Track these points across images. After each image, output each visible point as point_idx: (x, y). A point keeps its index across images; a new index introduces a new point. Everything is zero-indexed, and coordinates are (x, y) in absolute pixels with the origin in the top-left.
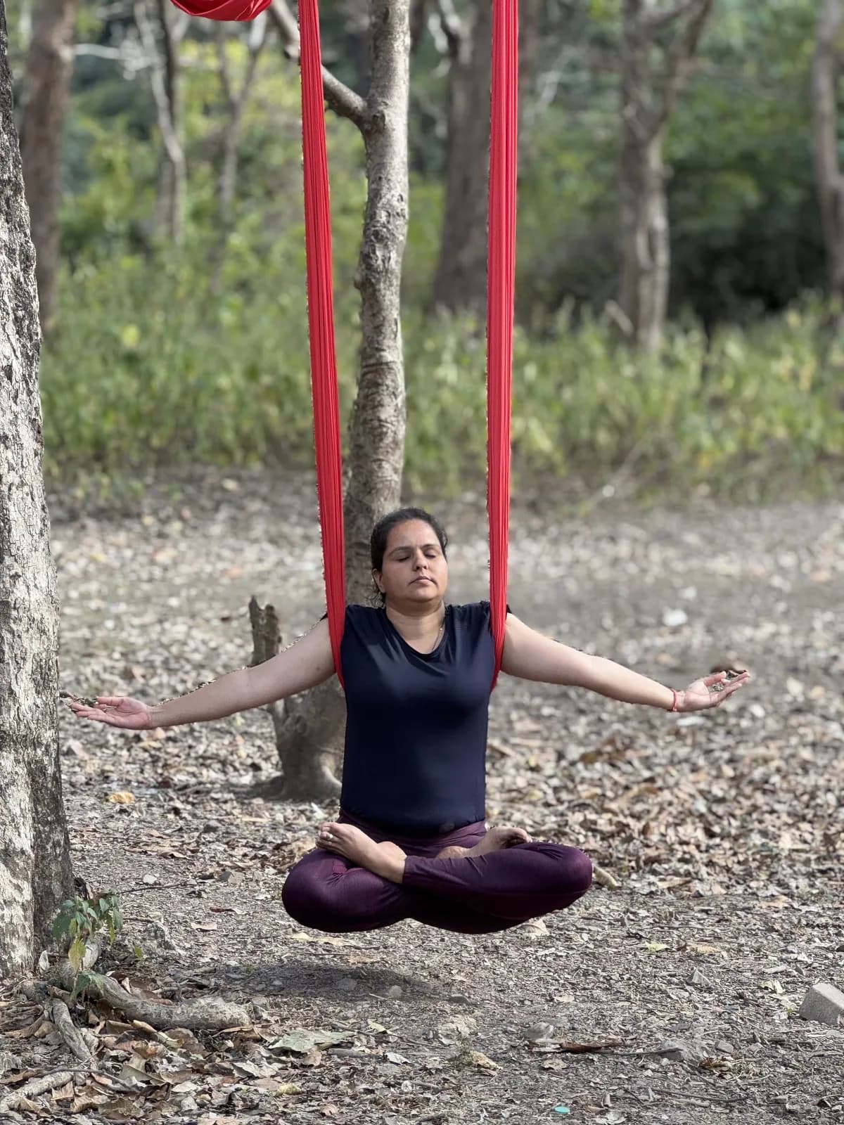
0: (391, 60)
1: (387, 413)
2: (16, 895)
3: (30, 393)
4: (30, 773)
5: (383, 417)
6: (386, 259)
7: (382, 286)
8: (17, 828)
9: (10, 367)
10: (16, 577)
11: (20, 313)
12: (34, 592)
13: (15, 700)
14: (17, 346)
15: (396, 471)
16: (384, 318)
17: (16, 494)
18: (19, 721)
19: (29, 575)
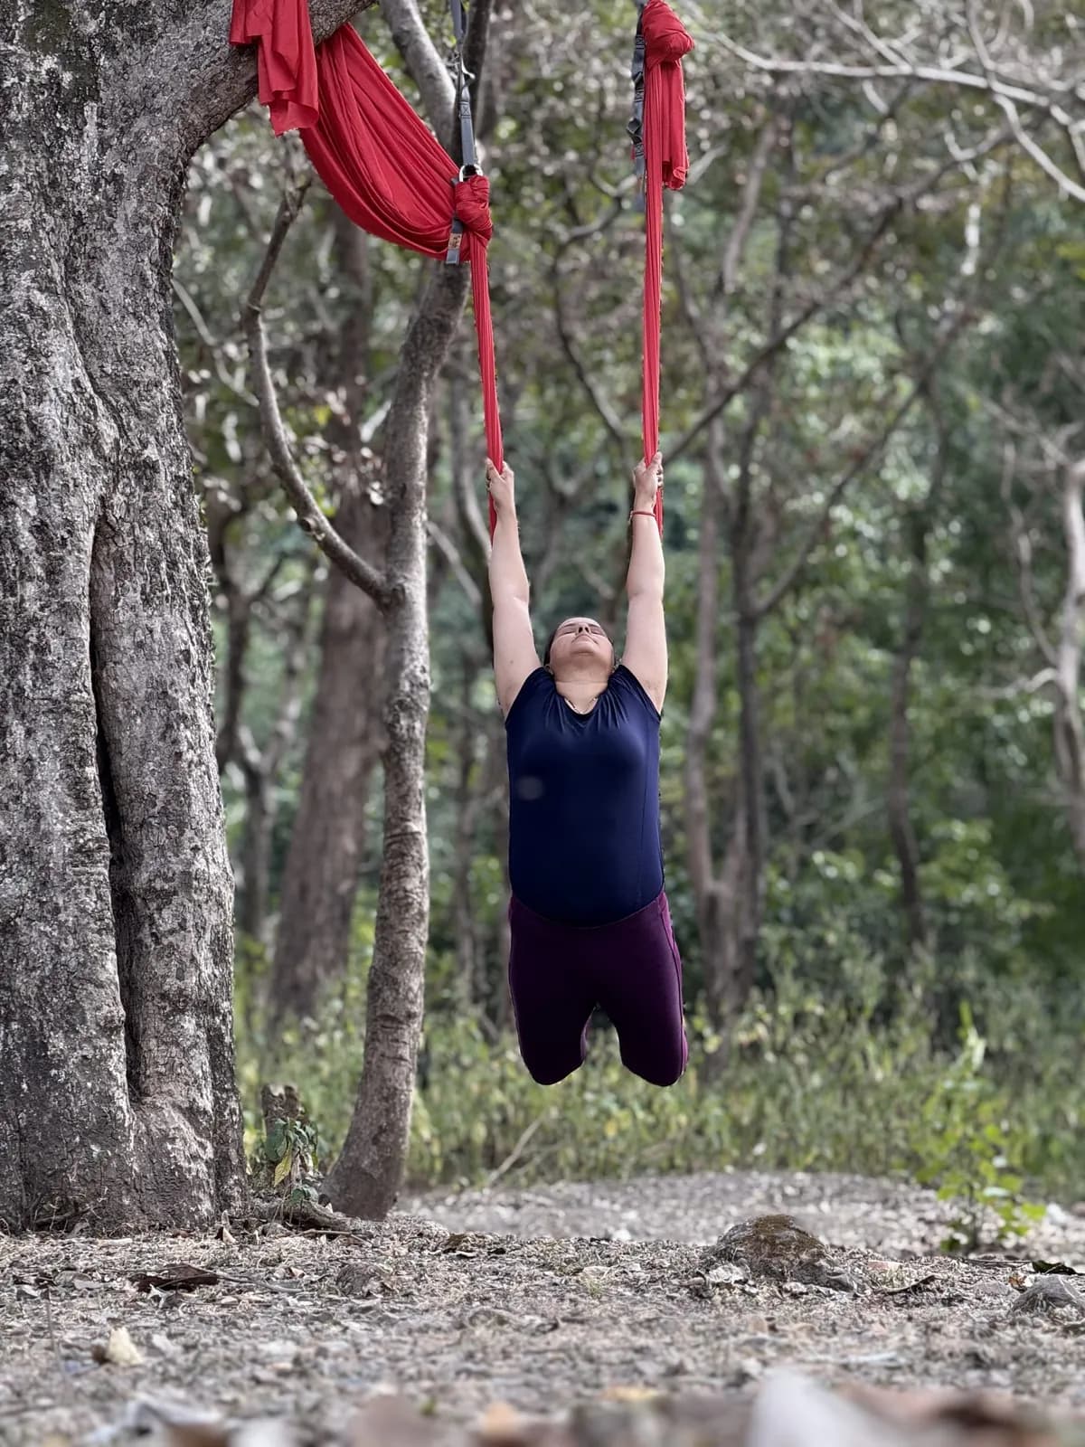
0: (410, 535)
1: (412, 884)
2: (201, 1152)
3: (204, 679)
4: (209, 1039)
5: (409, 887)
6: (411, 728)
7: (407, 755)
8: (200, 1090)
9: (188, 651)
10: (195, 849)
11: (197, 602)
12: (212, 866)
13: (197, 967)
14: (193, 633)
15: (421, 943)
16: (409, 789)
17: (196, 772)
18: (200, 986)
19: (208, 849)
